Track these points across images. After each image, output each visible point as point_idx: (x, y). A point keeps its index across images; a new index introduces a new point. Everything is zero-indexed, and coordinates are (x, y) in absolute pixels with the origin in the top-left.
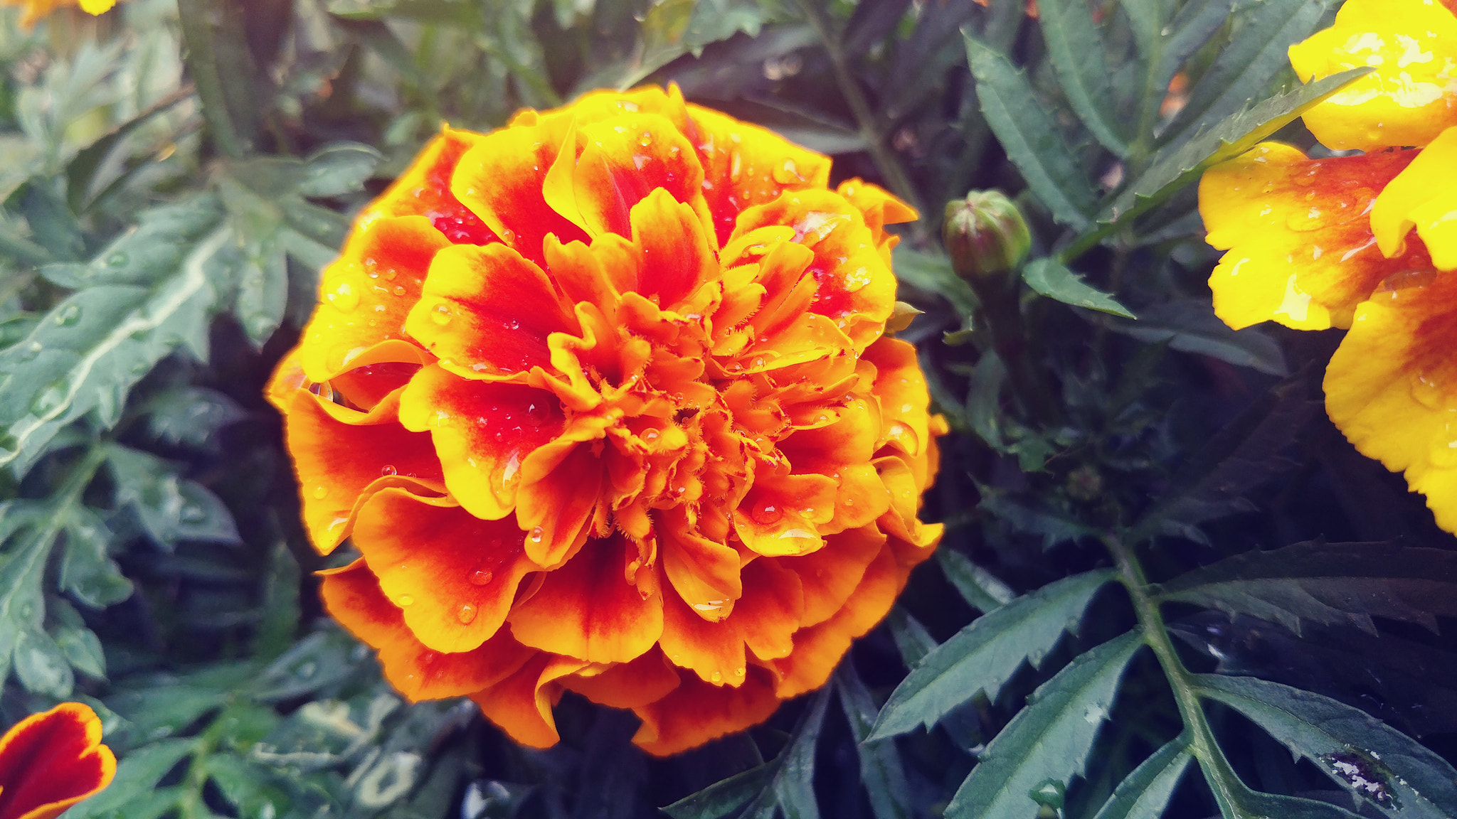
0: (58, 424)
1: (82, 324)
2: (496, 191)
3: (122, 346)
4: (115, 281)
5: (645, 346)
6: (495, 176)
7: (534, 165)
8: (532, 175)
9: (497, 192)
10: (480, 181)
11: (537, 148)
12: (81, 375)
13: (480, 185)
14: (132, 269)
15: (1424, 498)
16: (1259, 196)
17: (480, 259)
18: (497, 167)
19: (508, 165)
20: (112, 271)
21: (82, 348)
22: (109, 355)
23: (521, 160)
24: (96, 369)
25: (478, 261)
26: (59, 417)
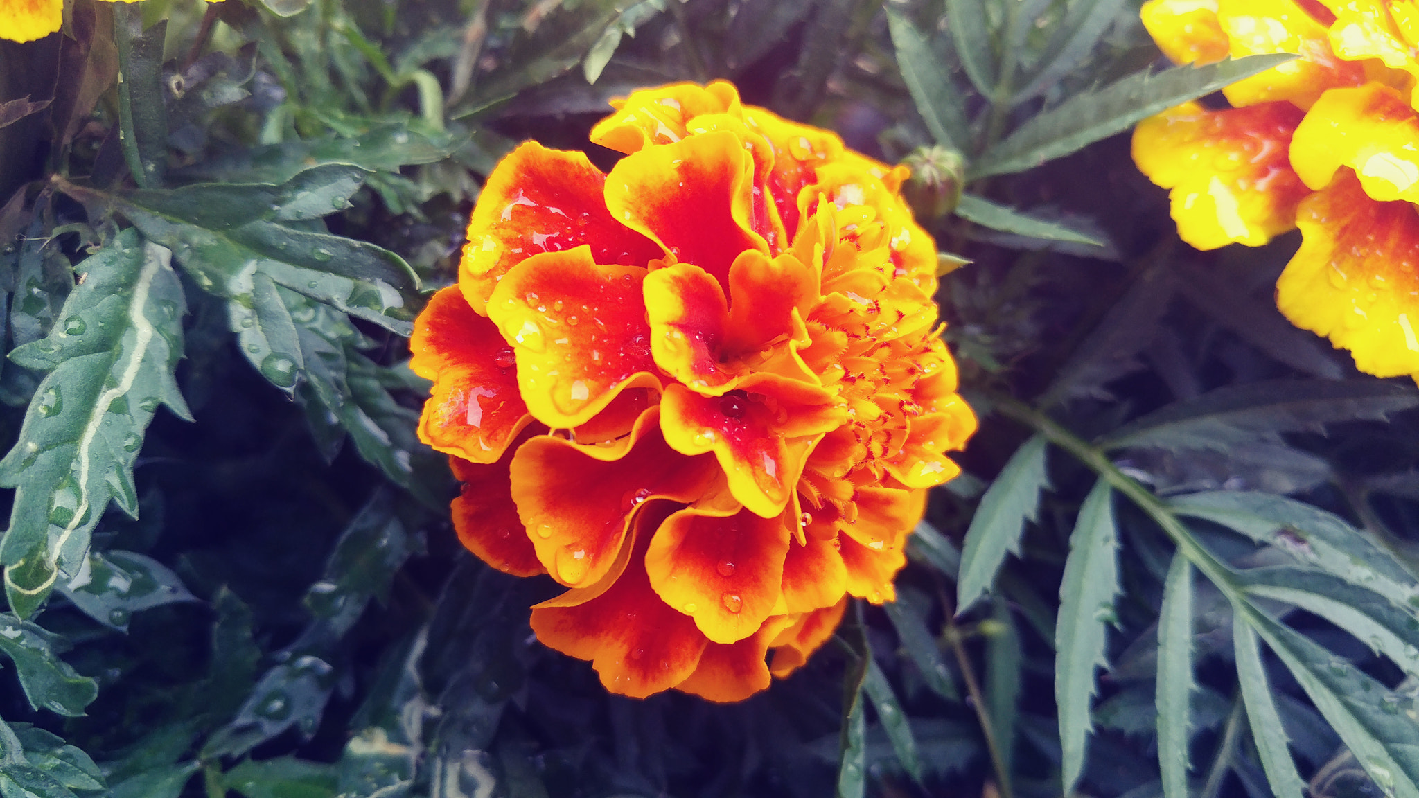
0: (87, 530)
1: (67, 409)
2: (645, 210)
3: (106, 423)
4: (81, 351)
5: (842, 336)
6: (642, 196)
7: (678, 182)
8: (677, 191)
9: (647, 212)
10: (630, 203)
11: (678, 165)
12: (83, 469)
13: (631, 206)
14: (91, 334)
15: (1349, 352)
16: (1183, 144)
17: (672, 281)
18: (643, 187)
19: (653, 184)
20: (75, 340)
21: (72, 436)
22: (98, 435)
23: (666, 179)
24: (94, 457)
25: (670, 283)
26: (84, 521)
